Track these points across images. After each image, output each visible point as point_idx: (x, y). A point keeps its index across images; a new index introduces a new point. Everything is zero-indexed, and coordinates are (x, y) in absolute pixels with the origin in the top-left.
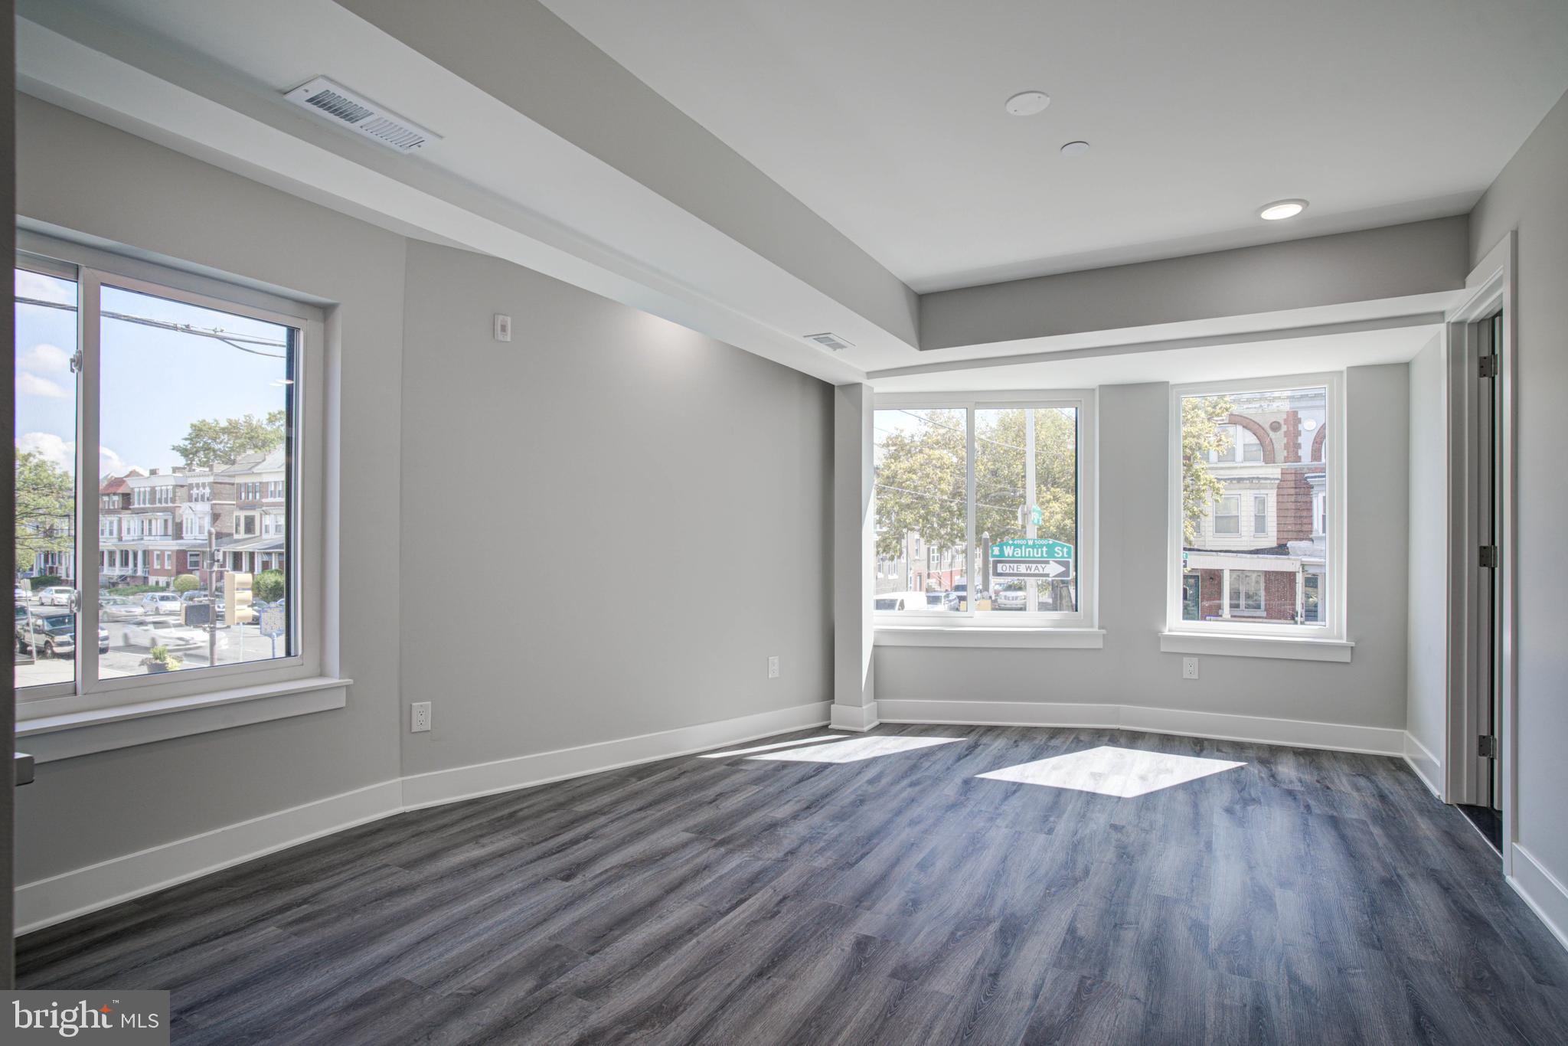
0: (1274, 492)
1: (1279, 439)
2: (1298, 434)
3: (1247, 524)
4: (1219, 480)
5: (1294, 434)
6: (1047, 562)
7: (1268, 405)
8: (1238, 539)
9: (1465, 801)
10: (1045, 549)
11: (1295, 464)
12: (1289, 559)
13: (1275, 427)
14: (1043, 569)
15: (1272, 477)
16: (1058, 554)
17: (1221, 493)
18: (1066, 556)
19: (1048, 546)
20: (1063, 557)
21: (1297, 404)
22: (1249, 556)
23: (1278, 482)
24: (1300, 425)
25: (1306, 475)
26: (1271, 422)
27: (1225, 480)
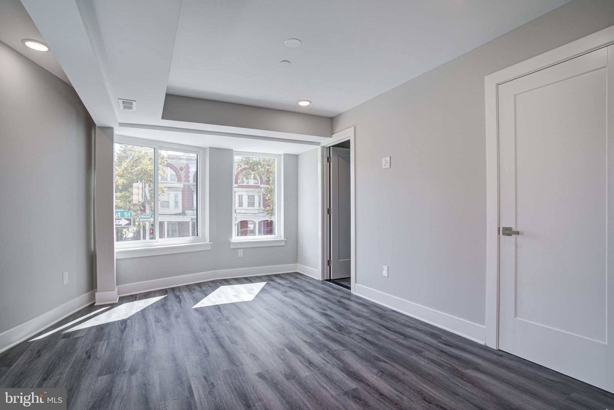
0: (181, 193)
1: (183, 174)
2: (189, 172)
3: (172, 204)
4: (165, 188)
5: (187, 172)
6: (121, 219)
7: (179, 161)
8: (169, 210)
9: (325, 279)
10: (119, 213)
11: (188, 183)
12: (187, 217)
13: (181, 169)
14: (119, 222)
15: (180, 187)
16: (126, 215)
17: (165, 192)
18: (129, 216)
19: (121, 212)
20: (128, 217)
21: (189, 162)
22: (174, 216)
23: (182, 189)
24: (189, 169)
25: (191, 187)
26: (180, 167)
27: (167, 187)
